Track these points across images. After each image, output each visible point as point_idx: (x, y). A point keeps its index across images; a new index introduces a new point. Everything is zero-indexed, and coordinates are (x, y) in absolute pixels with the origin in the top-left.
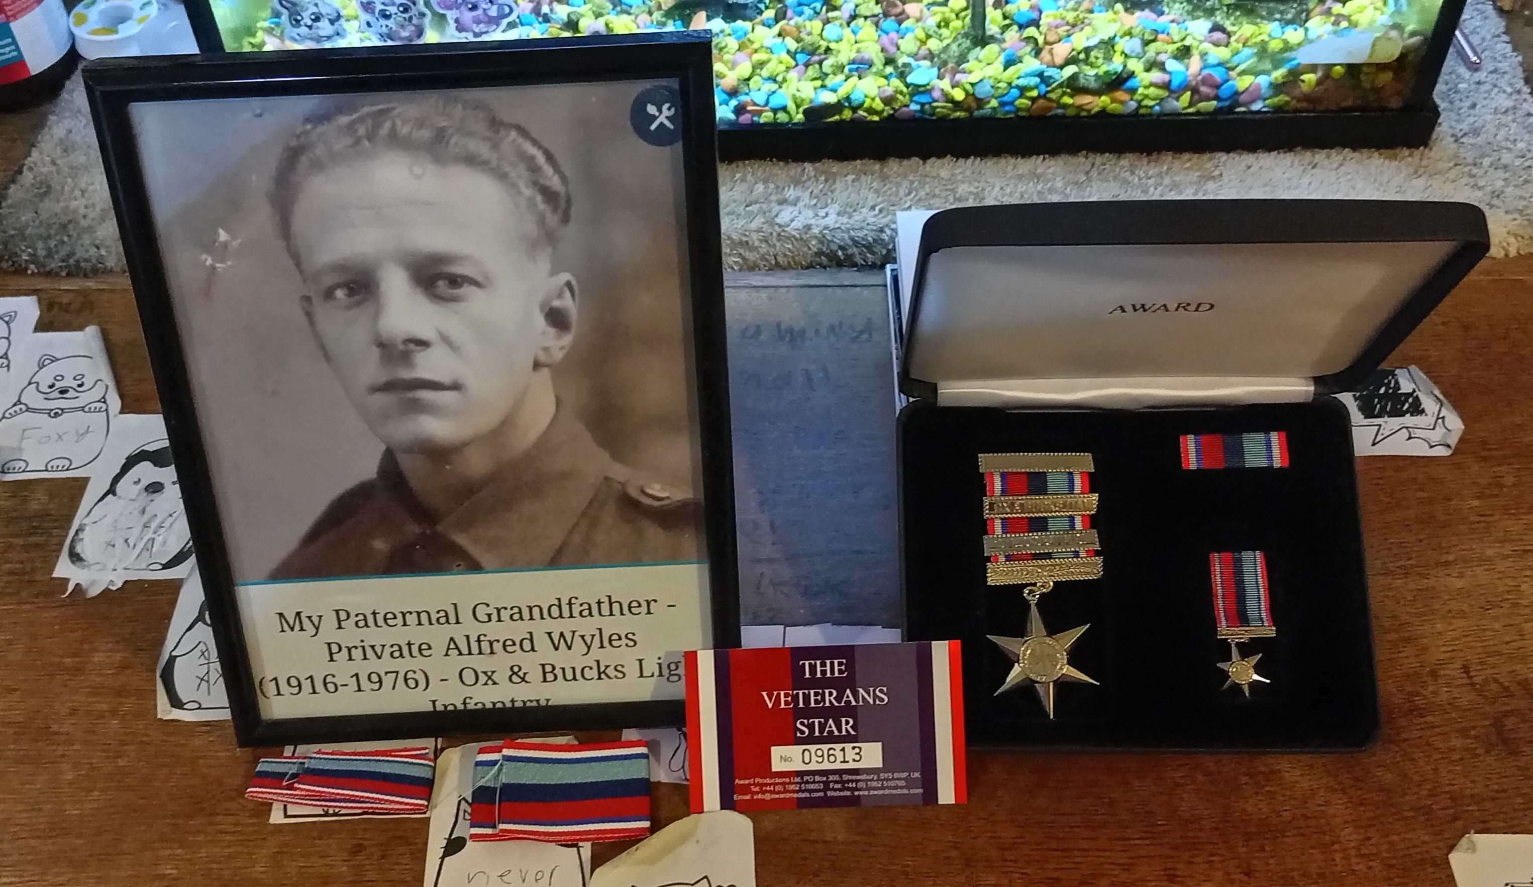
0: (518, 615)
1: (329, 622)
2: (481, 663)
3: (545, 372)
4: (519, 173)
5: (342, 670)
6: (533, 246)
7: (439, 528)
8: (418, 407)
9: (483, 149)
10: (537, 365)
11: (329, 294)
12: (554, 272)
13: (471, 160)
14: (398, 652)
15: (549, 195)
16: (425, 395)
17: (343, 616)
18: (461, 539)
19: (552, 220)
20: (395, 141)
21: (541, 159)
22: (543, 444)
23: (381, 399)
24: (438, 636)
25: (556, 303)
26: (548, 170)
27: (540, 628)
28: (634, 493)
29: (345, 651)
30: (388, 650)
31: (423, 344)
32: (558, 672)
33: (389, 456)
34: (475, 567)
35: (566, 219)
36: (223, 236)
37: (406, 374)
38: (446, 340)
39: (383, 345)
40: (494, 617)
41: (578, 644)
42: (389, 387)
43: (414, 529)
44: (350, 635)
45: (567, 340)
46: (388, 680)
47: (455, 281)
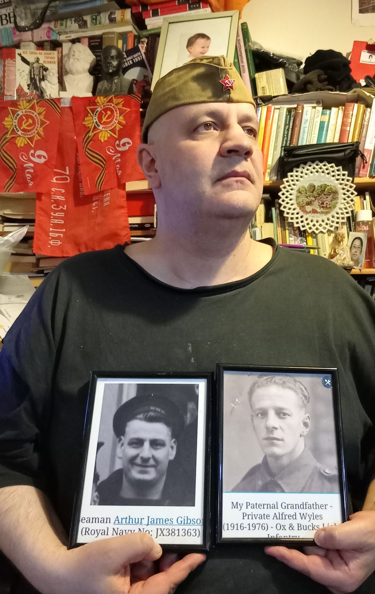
0: (292, 507)
1: (244, 506)
2: (282, 522)
3: (303, 438)
4: (299, 391)
5: (246, 522)
6: (301, 407)
7: (275, 479)
8: (273, 445)
9: (292, 386)
10: (301, 436)
11: (257, 415)
12: (306, 413)
13: (290, 388)
14: (261, 517)
15: (305, 396)
16: (275, 441)
17: (248, 504)
18: (280, 482)
19: (305, 402)
20: (275, 383)
21: (304, 389)
22: (301, 457)
23: (265, 442)
24: (271, 512)
25: (306, 421)
26: (305, 391)
27: (298, 511)
28: (322, 472)
29: (247, 516)
30: (258, 516)
31: (276, 429)
32: (302, 527)
33: (265, 458)
34: (283, 491)
35: (308, 402)
36: (237, 400)
37: (271, 436)
38: (281, 428)
39: (267, 428)
40: (287, 507)
41: (307, 518)
42: (267, 439)
43: (269, 479)
44: (249, 511)
45: (308, 430)
46: (257, 526)
47: (285, 414)
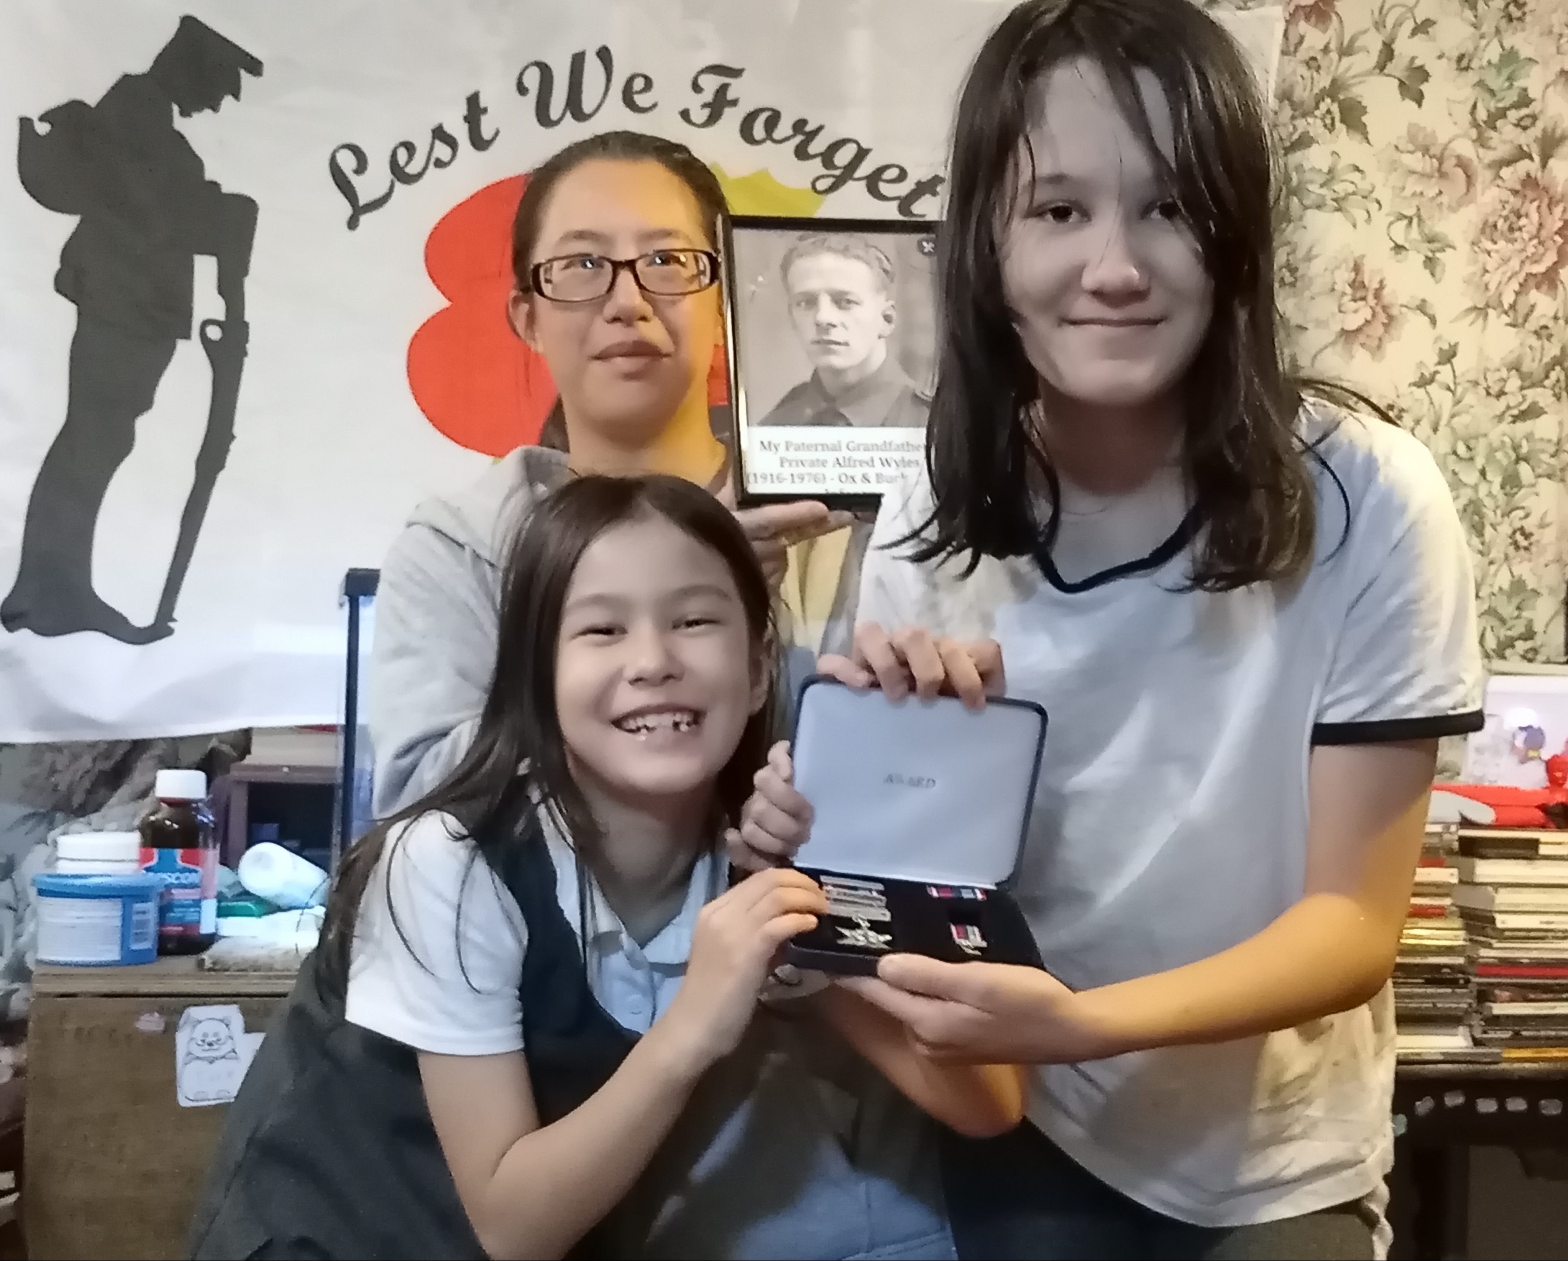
1: (782, 448)
2: (850, 471)
3: (882, 340)
4: (876, 264)
5: (787, 471)
6: (878, 291)
7: (835, 406)
8: (829, 352)
9: (861, 253)
10: (880, 337)
11: (799, 304)
12: (887, 300)
13: (858, 257)
14: (813, 464)
15: (886, 271)
16: (833, 347)
17: (789, 444)
18: (843, 411)
19: (887, 280)
20: (830, 249)
21: (883, 258)
22: (880, 370)
23: (816, 347)
24: (831, 456)
25: (888, 313)
26: (885, 261)
27: (877, 455)
28: (919, 394)
29: (788, 461)
30: (808, 462)
31: (834, 326)
32: (884, 478)
33: (816, 375)
34: (849, 425)
35: (892, 281)
36: (760, 279)
37: (826, 338)
38: (844, 326)
39: (818, 325)
40: (856, 449)
41: (893, 465)
42: (818, 342)
43: (823, 405)
44: (792, 455)
45: (893, 326)
46: (806, 478)
47: (849, 302)
